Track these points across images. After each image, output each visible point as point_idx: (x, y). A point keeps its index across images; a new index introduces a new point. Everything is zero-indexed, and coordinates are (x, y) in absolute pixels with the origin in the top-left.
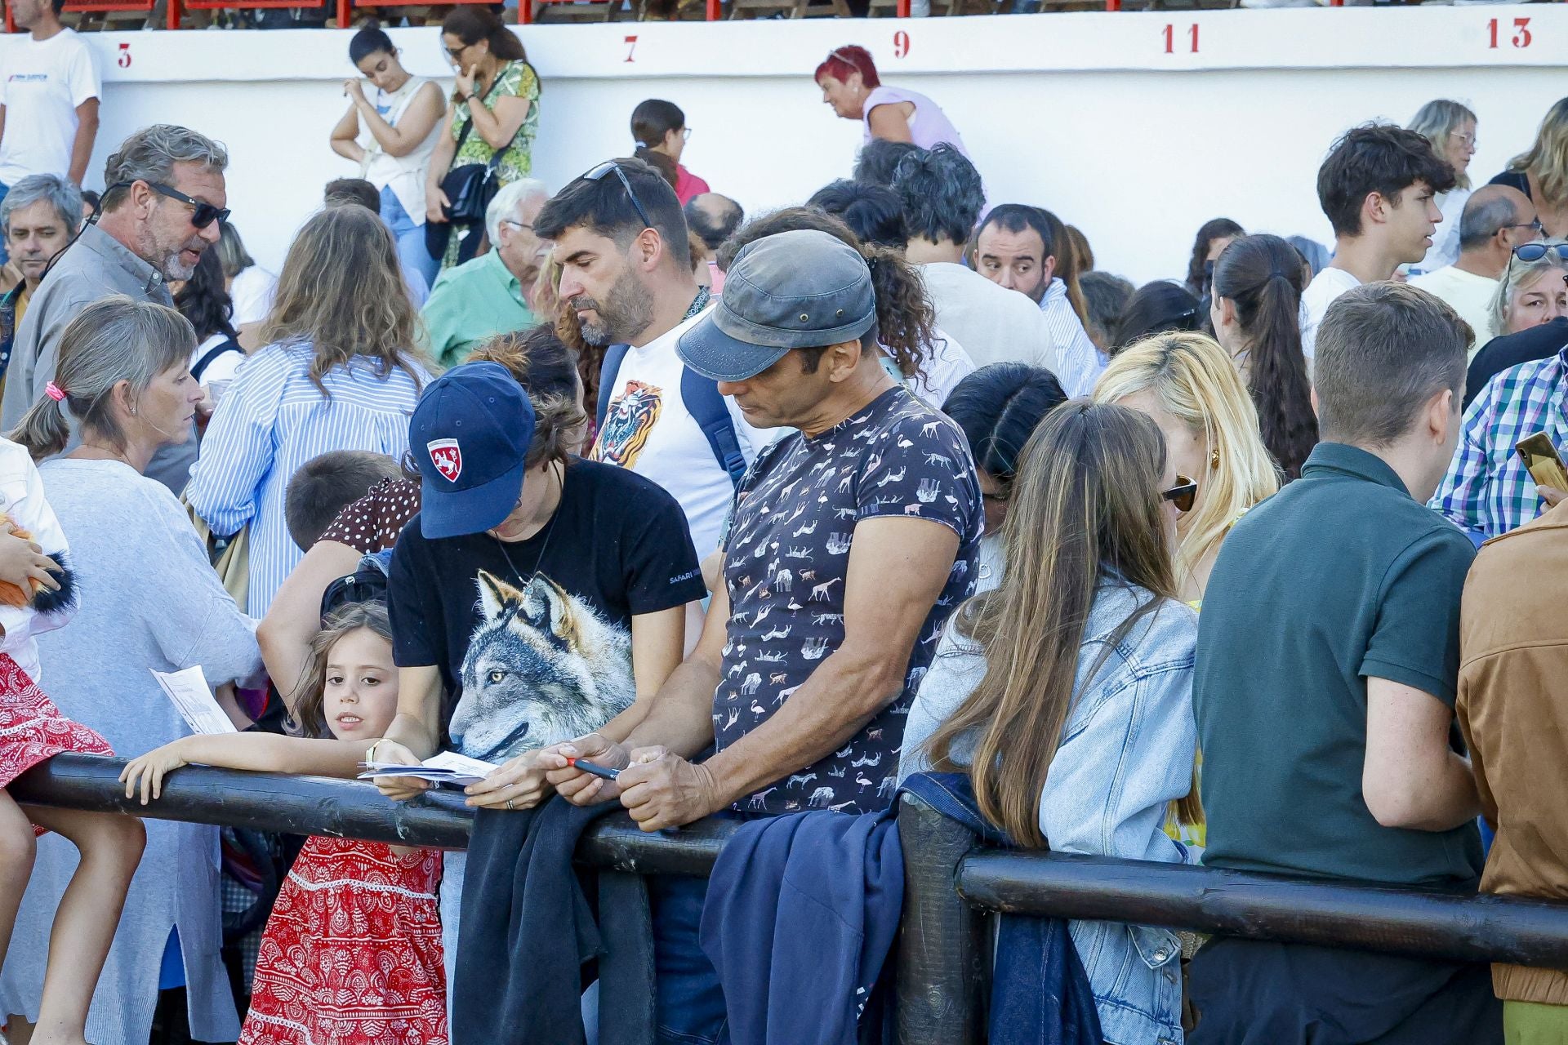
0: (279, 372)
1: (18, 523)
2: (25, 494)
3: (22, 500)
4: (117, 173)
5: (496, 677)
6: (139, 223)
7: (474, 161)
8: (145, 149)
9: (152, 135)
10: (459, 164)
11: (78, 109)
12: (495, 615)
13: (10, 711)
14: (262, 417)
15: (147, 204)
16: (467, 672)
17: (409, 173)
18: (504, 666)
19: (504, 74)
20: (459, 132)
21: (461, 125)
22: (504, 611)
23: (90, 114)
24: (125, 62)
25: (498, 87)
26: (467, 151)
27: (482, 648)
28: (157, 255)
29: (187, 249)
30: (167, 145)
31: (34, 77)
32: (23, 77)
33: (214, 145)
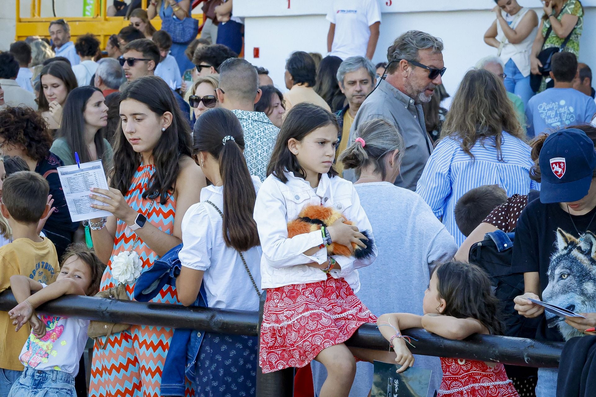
0: (451, 148)
1: (347, 218)
2: (351, 204)
3: (350, 207)
4: (393, 55)
5: (564, 276)
6: (404, 79)
7: (553, 46)
8: (405, 44)
9: (407, 37)
10: (546, 48)
11: (370, 27)
12: (563, 248)
13: (341, 306)
14: (443, 169)
15: (407, 70)
16: (550, 274)
17: (521, 52)
18: (568, 271)
19: (566, 5)
20: (546, 33)
21: (546, 29)
22: (568, 246)
23: (375, 29)
24: (389, 3)
25: (564, 11)
26: (550, 41)
27: (557, 263)
28: (413, 93)
29: (428, 89)
30: (414, 42)
31: (350, 11)
32: (344, 11)
33: (436, 40)
